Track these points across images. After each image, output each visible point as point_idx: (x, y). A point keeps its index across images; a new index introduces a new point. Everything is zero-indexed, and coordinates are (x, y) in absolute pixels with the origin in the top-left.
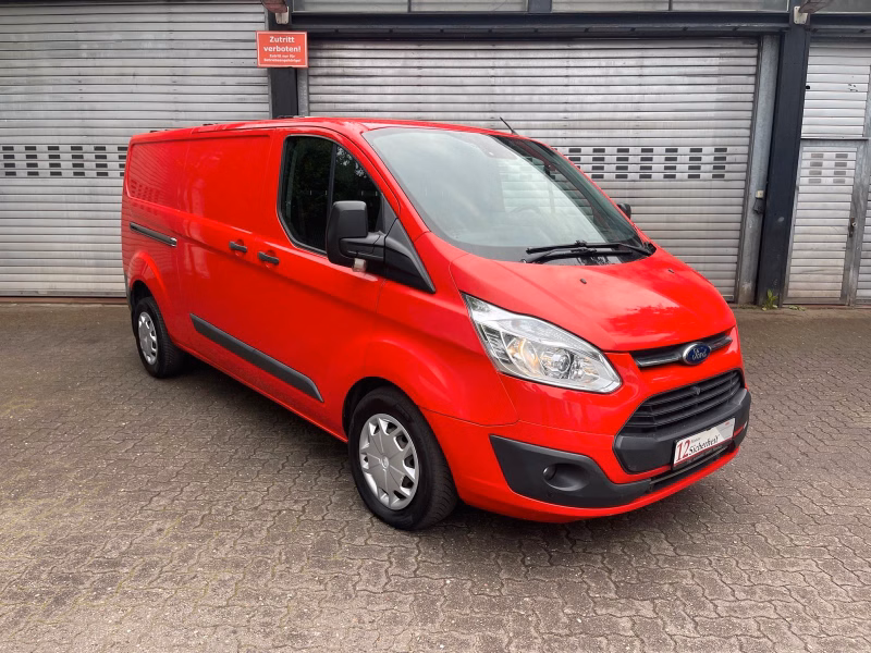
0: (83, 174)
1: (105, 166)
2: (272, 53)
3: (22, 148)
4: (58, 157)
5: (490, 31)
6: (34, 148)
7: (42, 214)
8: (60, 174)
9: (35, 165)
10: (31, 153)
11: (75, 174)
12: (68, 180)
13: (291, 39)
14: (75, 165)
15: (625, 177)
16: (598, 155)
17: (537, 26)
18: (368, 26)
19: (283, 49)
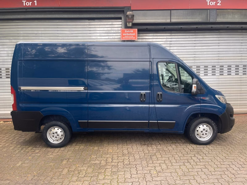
2: (126, 36)
5: (197, 27)
13: (132, 31)
15: (238, 74)
16: (229, 68)
17: (212, 26)
18: (158, 27)
19: (129, 34)
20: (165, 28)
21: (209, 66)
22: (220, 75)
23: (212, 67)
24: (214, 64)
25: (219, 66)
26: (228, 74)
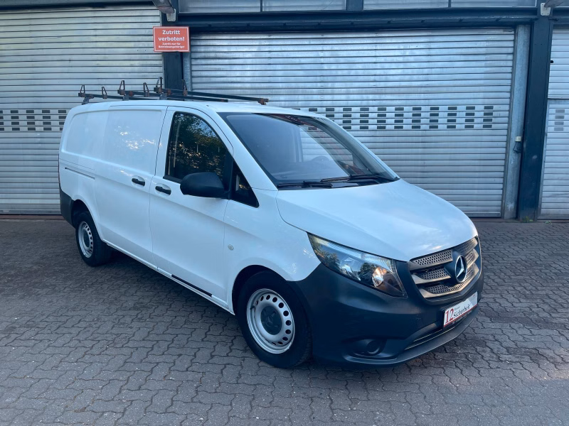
0: (34, 129)
1: (50, 123)
2: (165, 42)
4: (17, 118)
5: (319, 24)
6: (1, 112)
8: (18, 129)
9: (2, 124)
12: (24, 134)
13: (177, 32)
14: (29, 123)
15: (419, 127)
17: (353, 20)
18: (232, 22)
19: (172, 39)
20: (248, 25)
21: (354, 109)
22: (378, 128)
23: (361, 110)
24: (364, 103)
25: (376, 108)
26: (396, 127)
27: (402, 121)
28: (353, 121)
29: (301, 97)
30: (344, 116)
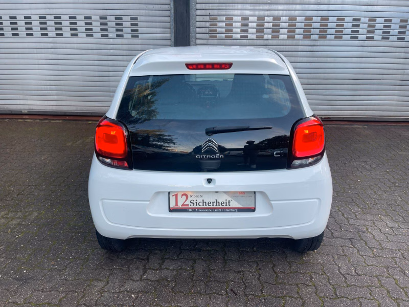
0: (47, 35)
1: (61, 29)
3: (7, 18)
4: (30, 23)
6: (15, 18)
7: (22, 61)
8: (32, 34)
9: (16, 29)
10: (13, 21)
11: (42, 34)
12: (37, 38)
14: (41, 29)
15: (403, 39)
16: (387, 24)
21: (347, 19)
22: (368, 38)
23: (354, 20)
24: (357, 14)
25: (368, 18)
26: (383, 38)
27: (389, 32)
28: (345, 31)
29: (298, 7)
30: (337, 25)
